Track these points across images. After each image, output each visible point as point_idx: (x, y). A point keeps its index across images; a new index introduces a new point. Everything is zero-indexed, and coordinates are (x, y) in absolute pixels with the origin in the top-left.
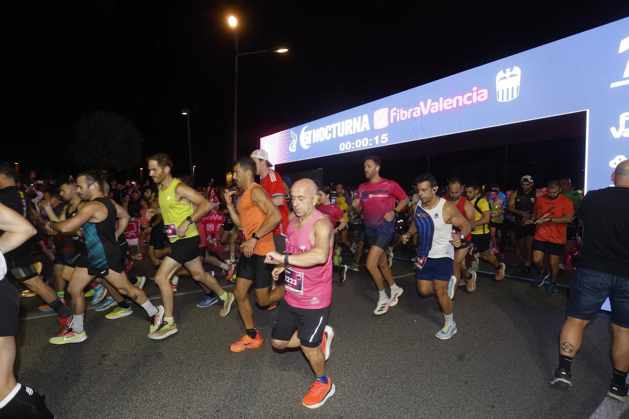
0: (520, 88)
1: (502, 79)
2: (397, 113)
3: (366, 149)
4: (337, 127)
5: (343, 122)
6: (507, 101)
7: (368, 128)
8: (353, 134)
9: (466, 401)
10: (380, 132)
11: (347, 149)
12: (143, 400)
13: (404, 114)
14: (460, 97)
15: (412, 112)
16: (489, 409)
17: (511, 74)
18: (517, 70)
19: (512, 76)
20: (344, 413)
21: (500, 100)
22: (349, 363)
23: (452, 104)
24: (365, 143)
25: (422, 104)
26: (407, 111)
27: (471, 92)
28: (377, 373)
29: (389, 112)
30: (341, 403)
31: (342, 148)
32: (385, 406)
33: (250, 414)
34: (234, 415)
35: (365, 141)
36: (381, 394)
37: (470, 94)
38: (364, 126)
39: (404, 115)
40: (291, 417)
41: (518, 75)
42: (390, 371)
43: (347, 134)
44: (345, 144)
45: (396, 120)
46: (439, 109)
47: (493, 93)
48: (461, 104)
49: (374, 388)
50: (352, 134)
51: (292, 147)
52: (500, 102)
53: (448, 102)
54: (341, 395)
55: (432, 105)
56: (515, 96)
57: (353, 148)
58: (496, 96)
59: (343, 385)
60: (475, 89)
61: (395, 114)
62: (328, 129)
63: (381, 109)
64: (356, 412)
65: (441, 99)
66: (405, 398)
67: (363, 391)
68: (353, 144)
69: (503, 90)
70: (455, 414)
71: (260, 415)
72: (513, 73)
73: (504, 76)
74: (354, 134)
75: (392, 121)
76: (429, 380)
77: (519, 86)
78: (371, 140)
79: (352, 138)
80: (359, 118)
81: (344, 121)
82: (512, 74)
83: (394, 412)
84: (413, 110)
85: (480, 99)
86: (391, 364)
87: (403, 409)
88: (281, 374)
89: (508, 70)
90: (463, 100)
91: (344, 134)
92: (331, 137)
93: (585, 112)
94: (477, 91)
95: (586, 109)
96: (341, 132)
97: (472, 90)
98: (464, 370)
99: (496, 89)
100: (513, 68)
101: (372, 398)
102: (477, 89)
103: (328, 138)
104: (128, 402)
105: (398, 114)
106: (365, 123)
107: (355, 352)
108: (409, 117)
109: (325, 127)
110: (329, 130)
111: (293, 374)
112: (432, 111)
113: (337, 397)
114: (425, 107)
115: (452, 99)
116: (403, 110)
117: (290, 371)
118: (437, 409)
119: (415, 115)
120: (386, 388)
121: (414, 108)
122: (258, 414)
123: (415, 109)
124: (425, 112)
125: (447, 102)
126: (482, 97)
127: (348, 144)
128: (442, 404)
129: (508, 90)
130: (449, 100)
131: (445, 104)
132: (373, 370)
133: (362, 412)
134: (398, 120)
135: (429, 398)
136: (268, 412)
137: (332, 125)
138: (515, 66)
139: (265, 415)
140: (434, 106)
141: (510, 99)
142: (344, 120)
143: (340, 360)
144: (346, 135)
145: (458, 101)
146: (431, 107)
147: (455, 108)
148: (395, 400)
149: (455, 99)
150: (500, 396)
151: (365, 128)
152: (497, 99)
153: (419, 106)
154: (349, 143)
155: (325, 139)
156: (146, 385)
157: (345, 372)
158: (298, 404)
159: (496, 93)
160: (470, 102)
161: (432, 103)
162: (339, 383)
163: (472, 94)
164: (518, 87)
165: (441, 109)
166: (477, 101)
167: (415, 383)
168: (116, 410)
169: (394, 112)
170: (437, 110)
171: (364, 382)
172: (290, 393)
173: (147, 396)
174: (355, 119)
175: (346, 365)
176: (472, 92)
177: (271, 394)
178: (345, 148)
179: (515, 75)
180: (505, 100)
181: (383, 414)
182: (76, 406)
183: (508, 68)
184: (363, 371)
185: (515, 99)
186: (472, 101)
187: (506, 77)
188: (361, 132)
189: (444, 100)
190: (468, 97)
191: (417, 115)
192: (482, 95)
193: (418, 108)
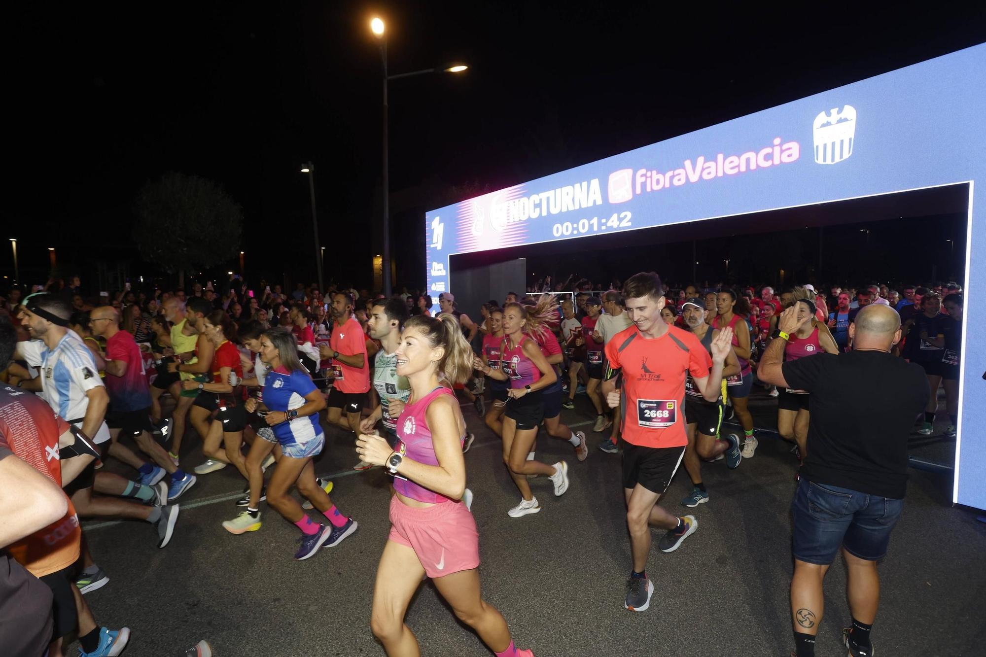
0: (854, 141)
1: (823, 125)
2: (647, 177)
3: (595, 236)
4: (548, 199)
5: (558, 190)
6: (833, 163)
7: (599, 202)
8: (575, 210)
10: (620, 208)
11: (566, 233)
13: (658, 182)
14: (751, 155)
15: (672, 178)
17: (839, 119)
18: (850, 112)
19: (840, 121)
21: (820, 161)
23: (738, 166)
25: (688, 163)
26: (664, 175)
27: (770, 147)
28: (624, 639)
29: (633, 176)
31: (557, 232)
37: (768, 150)
38: (592, 197)
39: (658, 181)
41: (851, 120)
42: (644, 637)
43: (564, 210)
44: (562, 225)
45: (646, 189)
46: (717, 172)
47: (807, 148)
48: (753, 166)
50: (572, 211)
51: (476, 227)
52: (820, 165)
53: (732, 162)
55: (704, 167)
56: (846, 155)
57: (575, 232)
58: (814, 155)
60: (777, 141)
61: (643, 179)
62: (534, 201)
63: (622, 171)
65: (720, 157)
68: (575, 226)
69: (825, 146)
72: (843, 115)
73: (828, 122)
74: (578, 210)
75: (638, 191)
77: (853, 137)
78: (604, 220)
79: (574, 216)
80: (585, 184)
81: (560, 189)
82: (841, 118)
84: (673, 173)
85: (786, 159)
86: (644, 622)
89: (834, 111)
90: (756, 160)
91: (559, 210)
92: (540, 214)
93: (967, 186)
94: (781, 145)
95: (969, 180)
96: (555, 207)
97: (772, 143)
99: (812, 142)
100: (843, 107)
102: (780, 141)
103: (535, 215)
105: (649, 180)
106: (595, 193)
108: (667, 185)
109: (529, 199)
110: (536, 203)
112: (706, 177)
114: (694, 169)
115: (739, 158)
116: (657, 173)
119: (676, 182)
121: (674, 170)
123: (677, 172)
124: (694, 178)
125: (729, 161)
126: (789, 156)
127: (567, 227)
129: (833, 144)
130: (734, 159)
131: (728, 166)
132: (616, 634)
134: (649, 189)
137: (540, 194)
138: (846, 104)
140: (709, 167)
141: (837, 159)
144: (563, 211)
145: (748, 161)
146: (703, 169)
147: (743, 173)
149: (744, 157)
151: (595, 201)
152: (814, 159)
153: (684, 168)
154: (569, 224)
155: (529, 216)
159: (814, 149)
160: (769, 164)
161: (704, 163)
163: (773, 150)
164: (850, 139)
165: (720, 174)
166: (781, 162)
169: (642, 176)
170: (713, 175)
174: (577, 186)
176: (773, 146)
178: (562, 232)
179: (846, 120)
180: (830, 161)
183: (833, 108)
184: (601, 636)
185: (846, 160)
186: (773, 162)
187: (830, 122)
188: (588, 208)
189: (724, 159)
190: (765, 155)
191: (680, 182)
192: (789, 152)
193: (681, 171)
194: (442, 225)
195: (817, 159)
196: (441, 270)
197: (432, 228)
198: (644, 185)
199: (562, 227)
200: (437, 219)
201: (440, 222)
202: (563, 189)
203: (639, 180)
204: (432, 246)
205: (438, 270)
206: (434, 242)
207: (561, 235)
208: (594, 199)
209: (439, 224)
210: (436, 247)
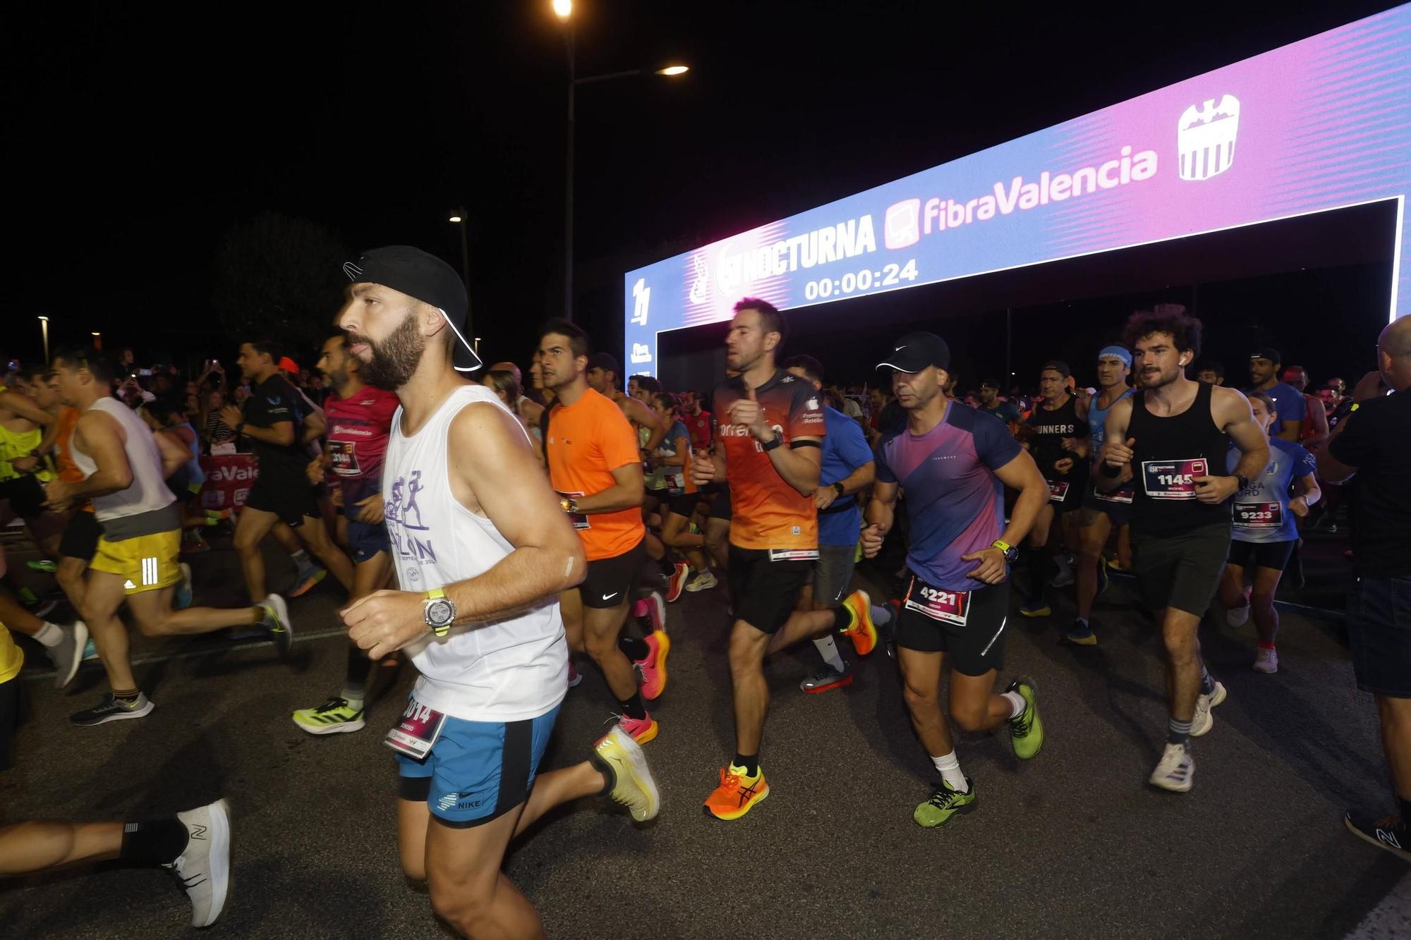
0: (1236, 146)
1: (1193, 125)
2: (940, 210)
3: (867, 296)
4: (799, 246)
5: (814, 234)
6: (1205, 179)
8: (837, 261)
9: (1090, 859)
10: (901, 256)
11: (824, 295)
12: (380, 837)
13: (956, 216)
14: (1089, 172)
15: (975, 209)
16: (1143, 878)
17: (1215, 114)
18: (1231, 104)
19: (1218, 117)
20: (815, 877)
21: (1187, 176)
22: (826, 771)
23: (1071, 188)
24: (864, 282)
25: (999, 188)
26: (965, 205)
27: (1116, 159)
29: (920, 209)
30: (808, 856)
31: (812, 293)
32: (906, 866)
33: (608, 874)
34: (575, 874)
35: (865, 277)
36: (898, 838)
37: (1114, 164)
38: (862, 241)
39: (956, 214)
40: (698, 883)
41: (1233, 115)
42: (918, 791)
43: (822, 262)
44: (819, 283)
45: (938, 227)
46: (1039, 198)
47: (1169, 159)
48: (1091, 188)
49: (882, 827)
50: (833, 262)
51: (696, 292)
52: (1185, 181)
53: (1061, 183)
54: (807, 840)
55: (1023, 191)
56: (1224, 166)
57: (837, 292)
58: (1178, 168)
59: (811, 819)
60: (1126, 150)
61: (935, 212)
62: (779, 251)
63: (903, 203)
64: (841, 875)
65: (1045, 176)
66: (952, 850)
67: (857, 832)
68: (837, 283)
69: (1194, 154)
70: (1065, 888)
71: (630, 874)
72: (1220, 110)
73: (1199, 119)
74: (840, 261)
75: (928, 230)
76: (1007, 812)
77: (1233, 138)
78: (877, 274)
79: (835, 270)
80: (852, 223)
81: (816, 232)
82: (1218, 114)
83: (927, 880)
84: (978, 202)
85: (1138, 175)
87: (946, 873)
88: (674, 791)
89: (1208, 104)
90: (1097, 178)
91: (816, 262)
92: (787, 268)
93: (1394, 203)
94: (1131, 156)
95: (1398, 195)
96: (809, 258)
97: (1120, 154)
98: (1086, 793)
99: (1177, 149)
100: (1221, 99)
101: (877, 847)
102: (1132, 150)
103: (780, 270)
104: (347, 840)
105: (943, 213)
106: (865, 236)
107: (839, 748)
108: (969, 220)
109: (772, 248)
110: (781, 253)
111: (701, 792)
112: (1024, 205)
113: (799, 843)
114: (1007, 195)
115: (1072, 178)
116: (955, 205)
117: (694, 786)
118: (1024, 876)
119: (981, 215)
120: (910, 826)
121: (979, 198)
122: (626, 875)
123: (983, 200)
124: (1007, 208)
125: (1058, 182)
126: (1144, 170)
127: (825, 285)
128: (1035, 865)
129: (1206, 150)
130: (1065, 178)
131: (1055, 188)
132: (879, 787)
133: (855, 877)
134: (942, 227)
135: (1007, 850)
136: (648, 871)
137: (788, 241)
138: (1225, 94)
139: (641, 878)
140: (1028, 192)
141: (1211, 173)
142: (817, 227)
143: (806, 764)
144: (820, 263)
145: (1084, 180)
146: (1020, 195)
147: (1078, 197)
148: (929, 854)
149: (1078, 176)
150: (1170, 851)
151: (865, 247)
152: (1178, 175)
153: (993, 193)
154: (828, 281)
155: (772, 272)
156: (386, 806)
157: (816, 791)
158: (714, 856)
159: (1178, 160)
160: (1114, 183)
161: (1023, 184)
162: (804, 814)
163: (1120, 163)
164: (1231, 143)
165: (1045, 201)
166: (1131, 180)
167: (975, 818)
168: (322, 857)
169: (933, 208)
170: (1034, 203)
171: (860, 813)
172: (694, 831)
173: (387, 829)
174: (841, 226)
175: (819, 774)
176: (1119, 158)
177: (654, 833)
178: (818, 294)
179: (1225, 116)
180: (1199, 176)
181: (902, 881)
182: (241, 846)
183: (1208, 98)
184: (858, 788)
185: (1225, 174)
186: (1120, 180)
187: (1203, 120)
188: (855, 257)
189: (1051, 180)
190: (1108, 171)
191: (986, 214)
192: (1142, 166)
193: (989, 199)
194: (648, 290)
195: (1183, 174)
196: (645, 354)
197: (634, 295)
198: (935, 220)
199: (818, 285)
200: (641, 282)
201: (645, 287)
202: (820, 231)
203: (929, 214)
204: (633, 321)
205: (642, 355)
206: (636, 315)
207: (817, 297)
208: (865, 244)
209: (645, 288)
210: (639, 322)
